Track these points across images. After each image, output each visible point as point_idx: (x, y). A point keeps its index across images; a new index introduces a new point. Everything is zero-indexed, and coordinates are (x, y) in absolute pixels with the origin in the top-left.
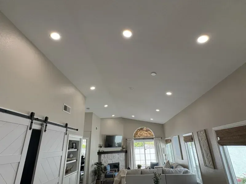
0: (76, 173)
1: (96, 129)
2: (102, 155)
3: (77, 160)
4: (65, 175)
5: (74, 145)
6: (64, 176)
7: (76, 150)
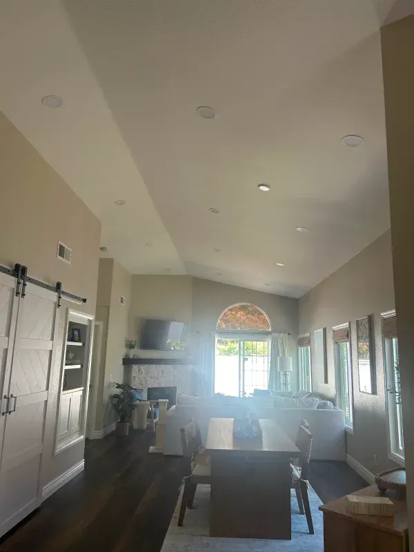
0: (81, 393)
1: (122, 302)
2: (135, 368)
3: (82, 366)
4: (64, 390)
5: (76, 333)
6: (62, 392)
7: (80, 344)
